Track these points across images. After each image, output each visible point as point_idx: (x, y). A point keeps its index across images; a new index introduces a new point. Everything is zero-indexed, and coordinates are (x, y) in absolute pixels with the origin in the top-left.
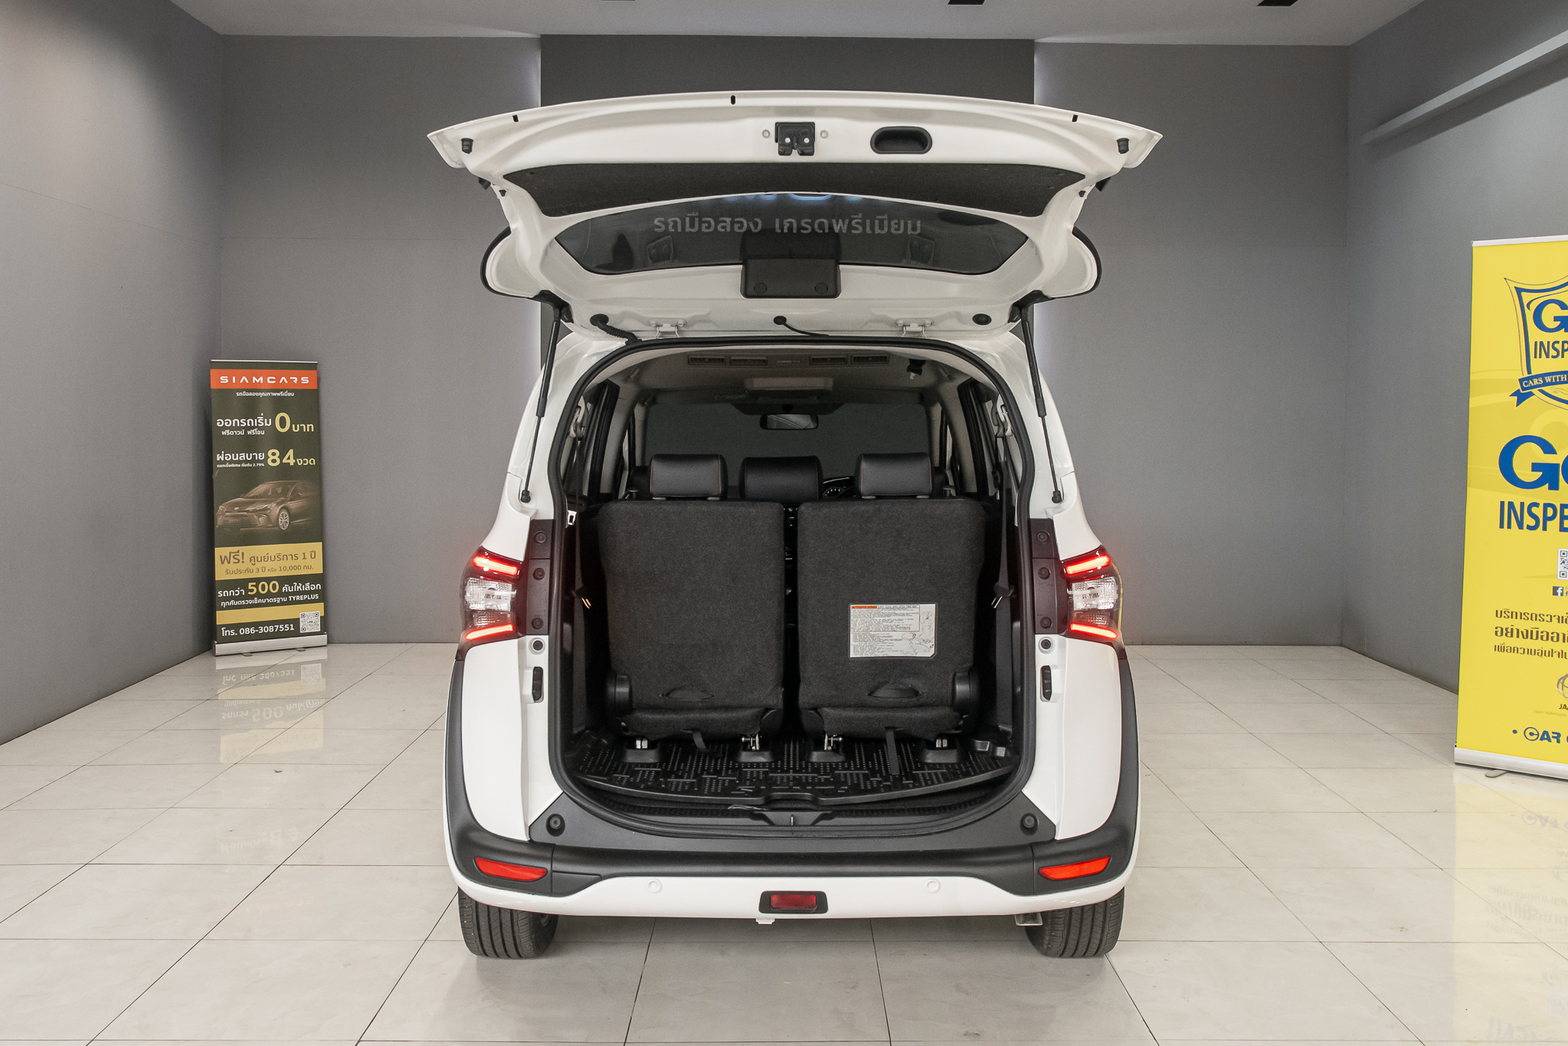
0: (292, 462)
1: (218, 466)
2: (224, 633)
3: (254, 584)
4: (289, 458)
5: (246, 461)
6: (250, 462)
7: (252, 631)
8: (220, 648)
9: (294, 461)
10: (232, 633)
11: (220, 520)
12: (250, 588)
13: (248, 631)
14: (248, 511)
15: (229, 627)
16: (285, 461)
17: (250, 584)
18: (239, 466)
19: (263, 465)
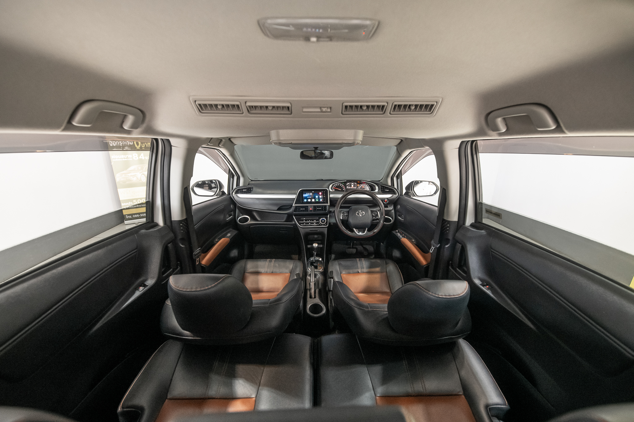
0: (143, 158)
1: (113, 160)
2: (127, 217)
3: (136, 200)
4: (142, 157)
5: (125, 158)
6: (127, 158)
7: (138, 216)
8: (126, 222)
9: (144, 158)
10: (130, 217)
11: (117, 180)
12: (134, 202)
13: (136, 216)
14: (128, 176)
15: (129, 215)
16: (140, 157)
17: (134, 201)
18: (122, 160)
19: (131, 159)
